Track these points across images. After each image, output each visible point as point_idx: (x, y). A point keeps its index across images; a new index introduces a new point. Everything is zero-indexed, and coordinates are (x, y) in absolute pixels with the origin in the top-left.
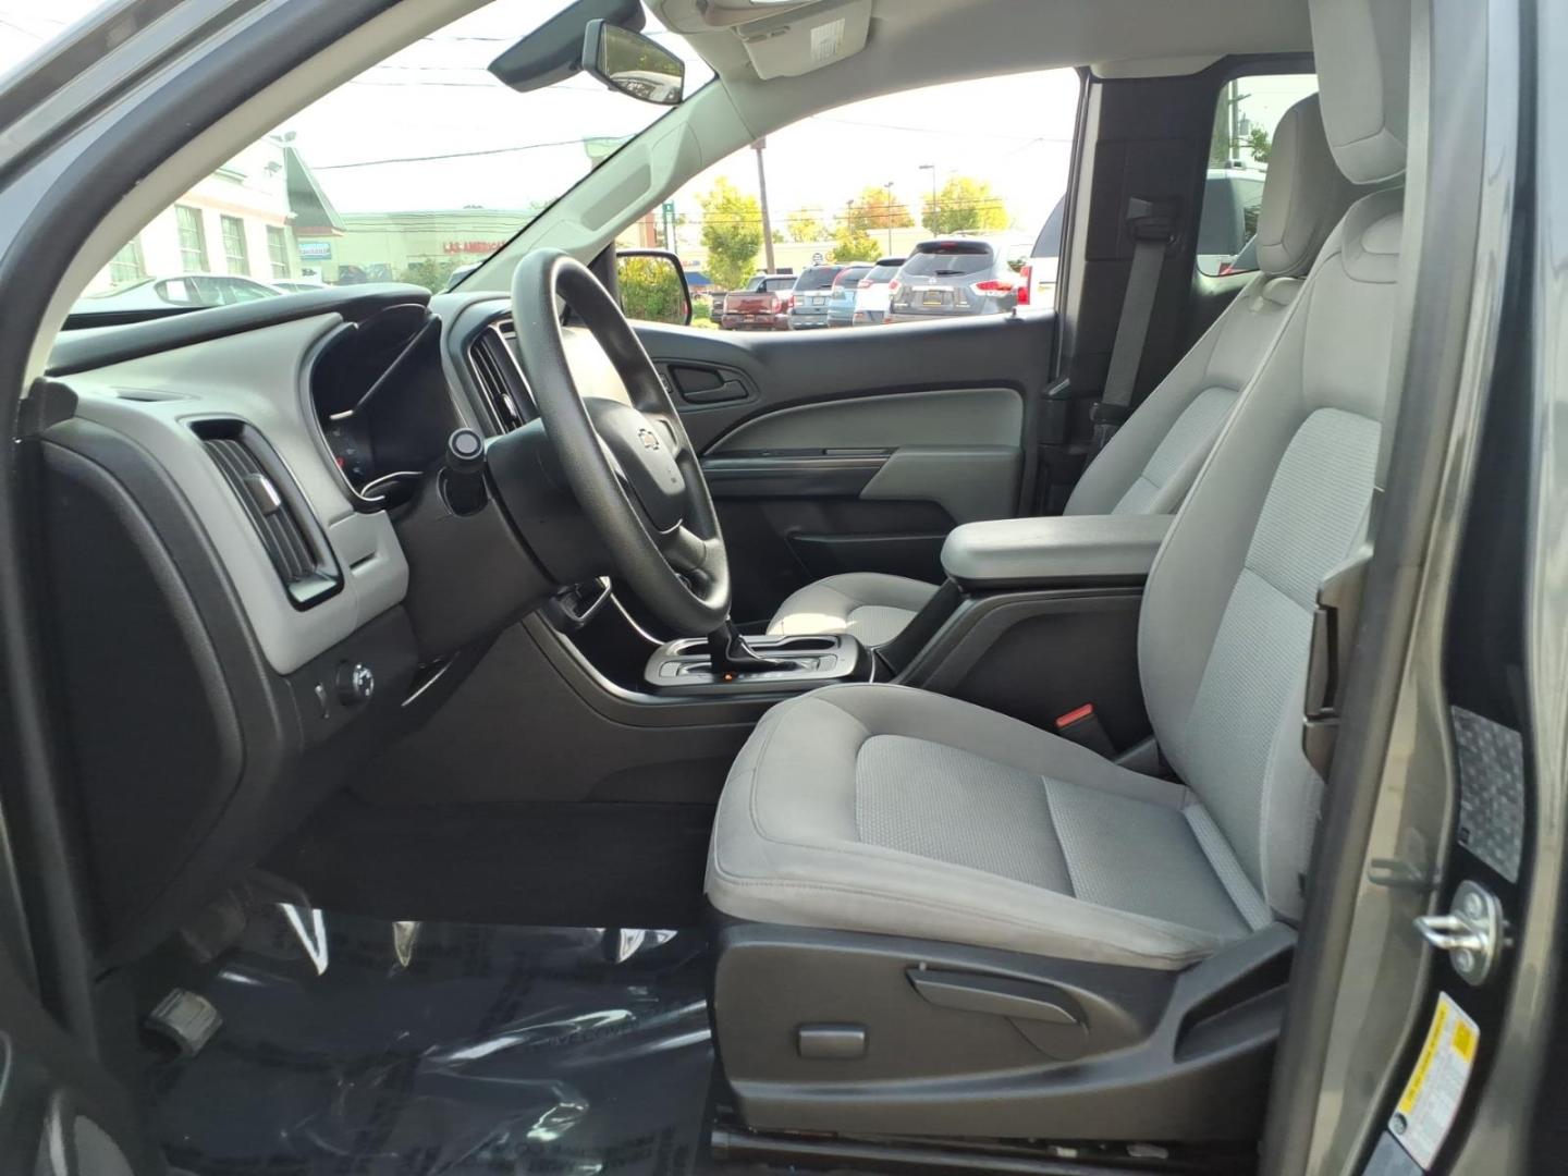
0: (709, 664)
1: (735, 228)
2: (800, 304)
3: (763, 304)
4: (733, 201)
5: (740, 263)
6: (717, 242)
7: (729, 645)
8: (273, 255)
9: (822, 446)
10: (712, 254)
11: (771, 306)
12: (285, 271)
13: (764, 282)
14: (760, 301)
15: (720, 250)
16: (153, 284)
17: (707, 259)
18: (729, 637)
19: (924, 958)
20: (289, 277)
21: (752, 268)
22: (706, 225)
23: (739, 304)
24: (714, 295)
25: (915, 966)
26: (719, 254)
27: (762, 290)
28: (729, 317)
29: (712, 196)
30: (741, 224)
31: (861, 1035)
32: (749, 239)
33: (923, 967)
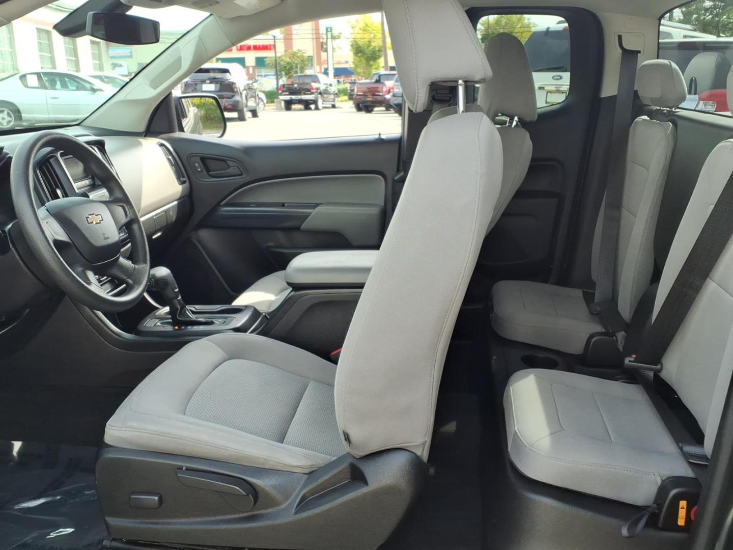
0: (171, 320)
1: (370, 42)
2: (398, 90)
3: (380, 90)
4: (369, 25)
5: (371, 63)
6: (358, 50)
7: (178, 311)
8: (94, 58)
9: (283, 201)
10: (355, 57)
11: (382, 91)
12: (101, 68)
13: (380, 76)
14: (377, 88)
15: (360, 55)
16: (18, 76)
17: (353, 60)
18: (179, 307)
19: (186, 464)
20: (103, 71)
21: (379, 66)
22: (352, 40)
23: (366, 90)
24: (350, 83)
25: (180, 468)
26: (359, 57)
27: (378, 81)
28: (358, 97)
29: (357, 22)
30: (373, 40)
31: (156, 498)
32: (377, 49)
33: (184, 468)
